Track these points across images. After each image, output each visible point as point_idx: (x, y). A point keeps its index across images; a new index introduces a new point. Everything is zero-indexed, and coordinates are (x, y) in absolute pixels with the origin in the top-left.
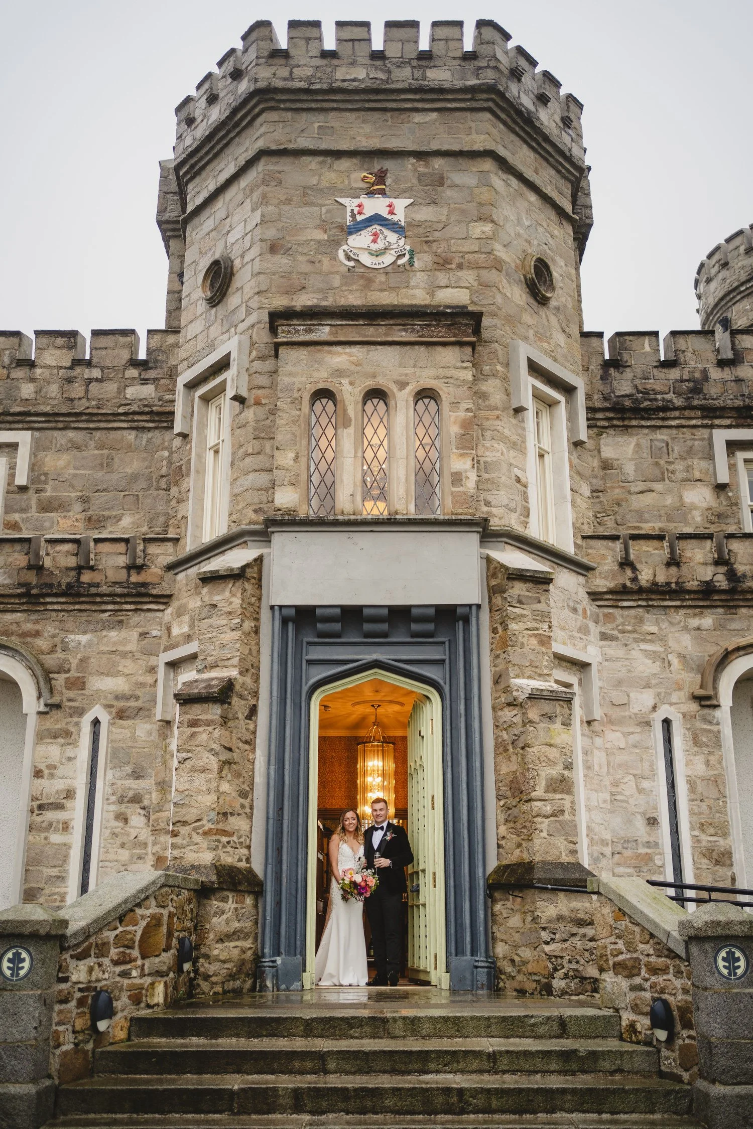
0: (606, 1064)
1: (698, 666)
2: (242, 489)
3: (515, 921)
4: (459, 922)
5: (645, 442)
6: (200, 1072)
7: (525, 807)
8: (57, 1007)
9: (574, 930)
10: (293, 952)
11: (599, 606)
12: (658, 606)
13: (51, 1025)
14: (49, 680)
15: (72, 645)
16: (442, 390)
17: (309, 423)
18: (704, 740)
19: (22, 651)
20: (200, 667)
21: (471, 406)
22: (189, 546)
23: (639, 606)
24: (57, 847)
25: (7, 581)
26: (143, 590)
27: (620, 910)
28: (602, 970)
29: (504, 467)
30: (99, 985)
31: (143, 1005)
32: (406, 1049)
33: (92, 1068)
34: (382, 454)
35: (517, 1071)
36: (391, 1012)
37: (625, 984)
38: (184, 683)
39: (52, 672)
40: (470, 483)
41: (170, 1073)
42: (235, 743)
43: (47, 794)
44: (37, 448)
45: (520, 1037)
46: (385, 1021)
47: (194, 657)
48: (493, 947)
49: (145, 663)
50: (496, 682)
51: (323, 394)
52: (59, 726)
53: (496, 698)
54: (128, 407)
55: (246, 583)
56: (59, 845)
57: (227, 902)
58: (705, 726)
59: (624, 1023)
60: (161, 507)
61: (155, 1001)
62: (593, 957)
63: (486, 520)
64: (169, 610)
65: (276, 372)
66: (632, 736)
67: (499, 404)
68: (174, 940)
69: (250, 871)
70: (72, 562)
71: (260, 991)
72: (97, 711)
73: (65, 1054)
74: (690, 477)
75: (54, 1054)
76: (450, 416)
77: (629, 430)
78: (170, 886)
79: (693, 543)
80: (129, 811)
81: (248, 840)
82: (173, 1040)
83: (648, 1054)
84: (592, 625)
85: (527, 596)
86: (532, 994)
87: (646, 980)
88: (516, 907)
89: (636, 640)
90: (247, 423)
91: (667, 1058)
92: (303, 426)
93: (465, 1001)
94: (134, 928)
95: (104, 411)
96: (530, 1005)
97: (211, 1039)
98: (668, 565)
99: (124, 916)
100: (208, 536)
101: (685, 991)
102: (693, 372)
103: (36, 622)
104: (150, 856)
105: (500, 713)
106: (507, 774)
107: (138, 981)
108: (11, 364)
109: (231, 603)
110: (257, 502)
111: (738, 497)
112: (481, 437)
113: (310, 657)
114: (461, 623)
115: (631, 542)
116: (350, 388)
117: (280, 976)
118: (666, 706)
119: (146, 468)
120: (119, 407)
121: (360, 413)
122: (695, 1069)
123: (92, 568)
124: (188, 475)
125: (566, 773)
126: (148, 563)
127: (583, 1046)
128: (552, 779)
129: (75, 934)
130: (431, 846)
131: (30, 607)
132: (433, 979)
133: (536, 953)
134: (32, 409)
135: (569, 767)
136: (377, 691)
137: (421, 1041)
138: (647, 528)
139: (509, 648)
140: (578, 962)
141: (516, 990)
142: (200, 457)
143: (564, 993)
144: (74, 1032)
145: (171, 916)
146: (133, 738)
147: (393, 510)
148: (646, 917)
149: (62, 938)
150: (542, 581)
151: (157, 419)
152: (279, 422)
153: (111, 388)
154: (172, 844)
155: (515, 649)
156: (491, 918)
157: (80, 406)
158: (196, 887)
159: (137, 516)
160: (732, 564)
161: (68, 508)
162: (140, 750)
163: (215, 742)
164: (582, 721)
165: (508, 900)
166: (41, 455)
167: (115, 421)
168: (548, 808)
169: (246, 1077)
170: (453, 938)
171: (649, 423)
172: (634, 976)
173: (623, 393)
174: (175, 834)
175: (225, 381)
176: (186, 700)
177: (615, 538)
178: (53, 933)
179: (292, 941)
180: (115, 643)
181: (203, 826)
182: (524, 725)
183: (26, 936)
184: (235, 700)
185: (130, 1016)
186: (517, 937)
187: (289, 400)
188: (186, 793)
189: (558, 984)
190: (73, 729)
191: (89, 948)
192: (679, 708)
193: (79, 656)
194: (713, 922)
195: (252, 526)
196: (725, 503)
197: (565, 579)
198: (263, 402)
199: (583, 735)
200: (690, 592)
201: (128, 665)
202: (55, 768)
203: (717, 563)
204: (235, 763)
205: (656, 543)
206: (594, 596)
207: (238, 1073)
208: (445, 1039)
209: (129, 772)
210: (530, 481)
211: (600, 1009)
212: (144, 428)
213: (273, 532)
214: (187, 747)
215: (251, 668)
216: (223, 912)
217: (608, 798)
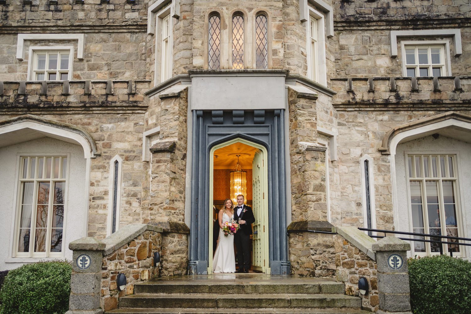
0: (339, 304)
1: (381, 137)
2: (178, 58)
3: (299, 246)
4: (275, 246)
5: (359, 37)
6: (164, 307)
7: (304, 197)
8: (102, 280)
9: (325, 249)
10: (203, 259)
11: (337, 111)
12: (364, 111)
13: (100, 287)
14: (95, 144)
15: (105, 129)
16: (268, 11)
17: (208, 27)
18: (383, 169)
19: (83, 131)
20: (161, 137)
21: (281, 19)
22: (155, 84)
23: (356, 111)
24: (101, 215)
25: (75, 101)
26: (135, 104)
27: (346, 240)
28: (337, 266)
29: (296, 48)
30: (120, 271)
31: (139, 280)
32: (252, 298)
33: (118, 305)
34: (241, 42)
35: (300, 307)
36: (246, 283)
37: (347, 271)
38: (154, 145)
39: (97, 141)
40: (281, 55)
41: (151, 307)
42: (176, 170)
43: (96, 193)
44: (87, 41)
45: (301, 293)
46: (243, 287)
47: (158, 133)
48: (290, 257)
49: (137, 136)
50: (292, 143)
51: (214, 14)
52: (100, 164)
53: (292, 150)
54: (126, 23)
55: (181, 100)
56: (102, 214)
57: (174, 238)
58: (383, 163)
59: (347, 287)
60: (142, 68)
61: (144, 278)
62: (333, 261)
63: (288, 71)
64: (147, 113)
65: (193, 4)
66: (351, 168)
67: (294, 19)
68: (152, 253)
69: (184, 225)
70: (104, 92)
71: (189, 275)
72: (117, 157)
73: (107, 299)
74: (380, 53)
75: (102, 299)
76: (272, 24)
77: (353, 31)
78: (150, 231)
79: (381, 82)
80: (131, 200)
81: (183, 212)
82: (153, 294)
83: (357, 300)
84: (334, 119)
85: (306, 105)
86: (306, 276)
87: (357, 270)
88: (300, 240)
89: (354, 126)
90: (180, 28)
91: (365, 302)
92: (205, 29)
93: (277, 279)
94: (134, 248)
95: (116, 24)
96: (306, 280)
97: (169, 294)
98: (369, 92)
99: (130, 243)
100: (163, 80)
101: (374, 274)
102: (383, 4)
103: (89, 119)
104: (141, 219)
105: (293, 157)
106: (297, 183)
107: (137, 270)
108: (73, 3)
109: (174, 109)
110: (185, 64)
111: (401, 62)
112: (286, 34)
113: (209, 133)
114: (276, 117)
115: (352, 82)
116: (226, 11)
117: (198, 269)
118: (367, 155)
119: (135, 50)
120: (122, 22)
121: (231, 23)
122: (377, 306)
123: (113, 95)
124: (154, 52)
125: (322, 183)
126: (137, 92)
127: (329, 297)
128: (316, 185)
129: (109, 250)
130: (263, 214)
131: (86, 112)
132: (264, 270)
133: (308, 259)
134: (84, 24)
135: (324, 180)
136: (239, 149)
137: (259, 295)
138: (359, 76)
139: (298, 128)
140: (326, 263)
141: (299, 274)
142: (159, 44)
143: (320, 276)
144: (110, 290)
145: (150, 243)
146: (133, 169)
147: (246, 67)
148: (358, 243)
149: (103, 251)
150: (313, 98)
151: (140, 28)
152: (195, 27)
153: (118, 14)
154: (150, 213)
155: (300, 128)
156: (289, 244)
157: (105, 22)
158: (161, 232)
159: (132, 72)
160: (398, 92)
161: (101, 69)
162: (136, 174)
163: (168, 170)
164: (329, 161)
165: (296, 237)
166: (88, 45)
167: (121, 29)
168: (314, 198)
169: (184, 309)
170: (272, 253)
171: (361, 28)
172: (351, 268)
173: (350, 14)
174: (151, 209)
175: (170, 8)
176: (155, 151)
177: (345, 80)
178: (99, 249)
179: (203, 254)
180: (124, 128)
181: (164, 205)
182: (304, 162)
183: (88, 250)
184: (176, 151)
185: (134, 284)
186: (300, 252)
187: (199, 17)
188: (156, 191)
189: (317, 272)
190: (106, 165)
191: (115, 256)
192: (372, 156)
193: (108, 134)
194: (388, 245)
195: (183, 75)
196: (395, 65)
197: (323, 99)
198: (187, 18)
199: (329, 167)
200: (378, 104)
201: (129, 138)
202: (99, 182)
203: (392, 91)
204: (177, 179)
205: (364, 82)
206: (336, 106)
207: (181, 307)
208: (269, 294)
209: (131, 183)
210: (307, 54)
211: (336, 282)
212: (134, 32)
213: (193, 77)
214: (156, 172)
215: (183, 137)
216: (173, 242)
217: (340, 194)
